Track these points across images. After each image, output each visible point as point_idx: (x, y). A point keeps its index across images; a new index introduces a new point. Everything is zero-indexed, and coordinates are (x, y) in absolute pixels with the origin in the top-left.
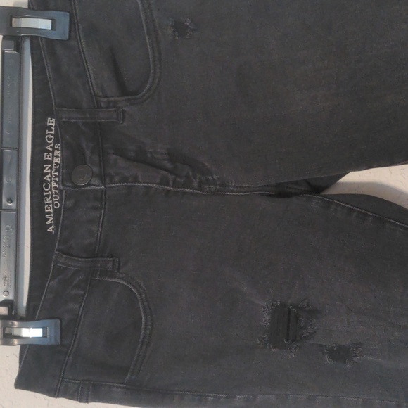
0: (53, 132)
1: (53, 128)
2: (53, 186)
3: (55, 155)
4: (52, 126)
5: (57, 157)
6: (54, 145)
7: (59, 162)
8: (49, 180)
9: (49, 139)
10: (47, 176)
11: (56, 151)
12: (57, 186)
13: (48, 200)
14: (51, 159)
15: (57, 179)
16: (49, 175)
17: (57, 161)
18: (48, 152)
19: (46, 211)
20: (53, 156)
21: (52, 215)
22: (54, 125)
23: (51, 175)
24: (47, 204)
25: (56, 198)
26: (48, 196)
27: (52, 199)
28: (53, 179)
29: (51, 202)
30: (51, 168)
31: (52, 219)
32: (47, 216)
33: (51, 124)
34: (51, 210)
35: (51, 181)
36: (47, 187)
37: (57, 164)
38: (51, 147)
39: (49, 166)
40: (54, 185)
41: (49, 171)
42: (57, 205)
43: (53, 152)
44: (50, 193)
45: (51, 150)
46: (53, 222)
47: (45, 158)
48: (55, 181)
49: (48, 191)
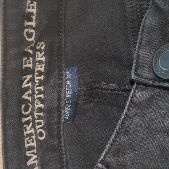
0: (33, 24)
1: (34, 17)
2: (36, 106)
3: (38, 59)
4: (32, 14)
5: (40, 62)
6: (36, 45)
7: (43, 70)
8: (30, 99)
9: (30, 35)
10: (27, 93)
11: (38, 53)
12: (42, 106)
13: (28, 128)
14: (31, 66)
15: (42, 96)
16: (30, 92)
17: (39, 69)
18: (28, 55)
19: (27, 146)
20: (34, 62)
21: (35, 151)
22: (34, 11)
23: (33, 90)
24: (28, 135)
25: (39, 124)
26: (28, 123)
27: (33, 127)
28: (36, 96)
29: (33, 131)
30: (32, 80)
31: (35, 157)
32: (28, 153)
33: (31, 10)
34: (34, 144)
35: (34, 100)
36: (26, 109)
37: (40, 73)
38: (31, 48)
39: (29, 77)
40: (39, 105)
41: (30, 84)
42: (41, 134)
43: (34, 56)
44: (30, 118)
45: (31, 51)
46: (36, 162)
47: (24, 66)
48: (40, 99)
49: (27, 116)
